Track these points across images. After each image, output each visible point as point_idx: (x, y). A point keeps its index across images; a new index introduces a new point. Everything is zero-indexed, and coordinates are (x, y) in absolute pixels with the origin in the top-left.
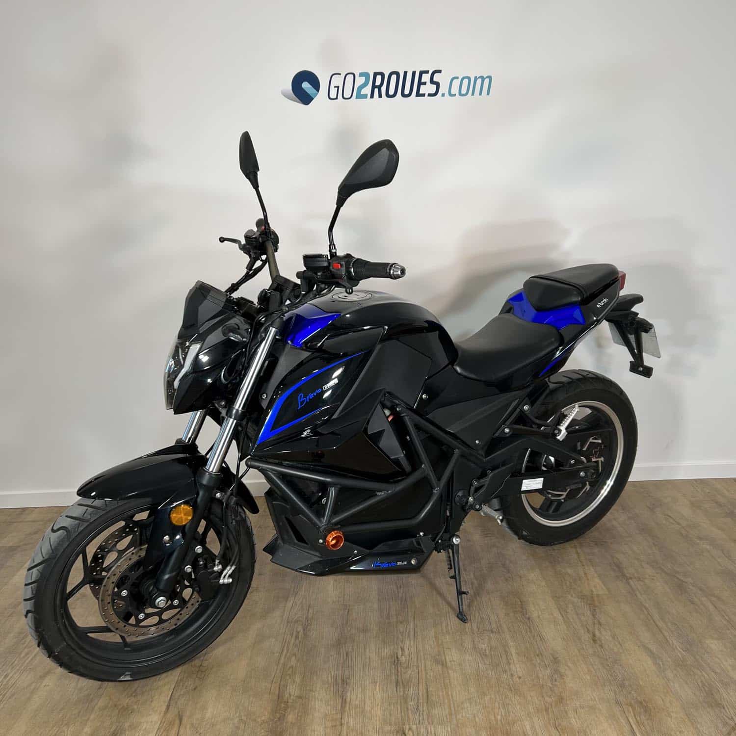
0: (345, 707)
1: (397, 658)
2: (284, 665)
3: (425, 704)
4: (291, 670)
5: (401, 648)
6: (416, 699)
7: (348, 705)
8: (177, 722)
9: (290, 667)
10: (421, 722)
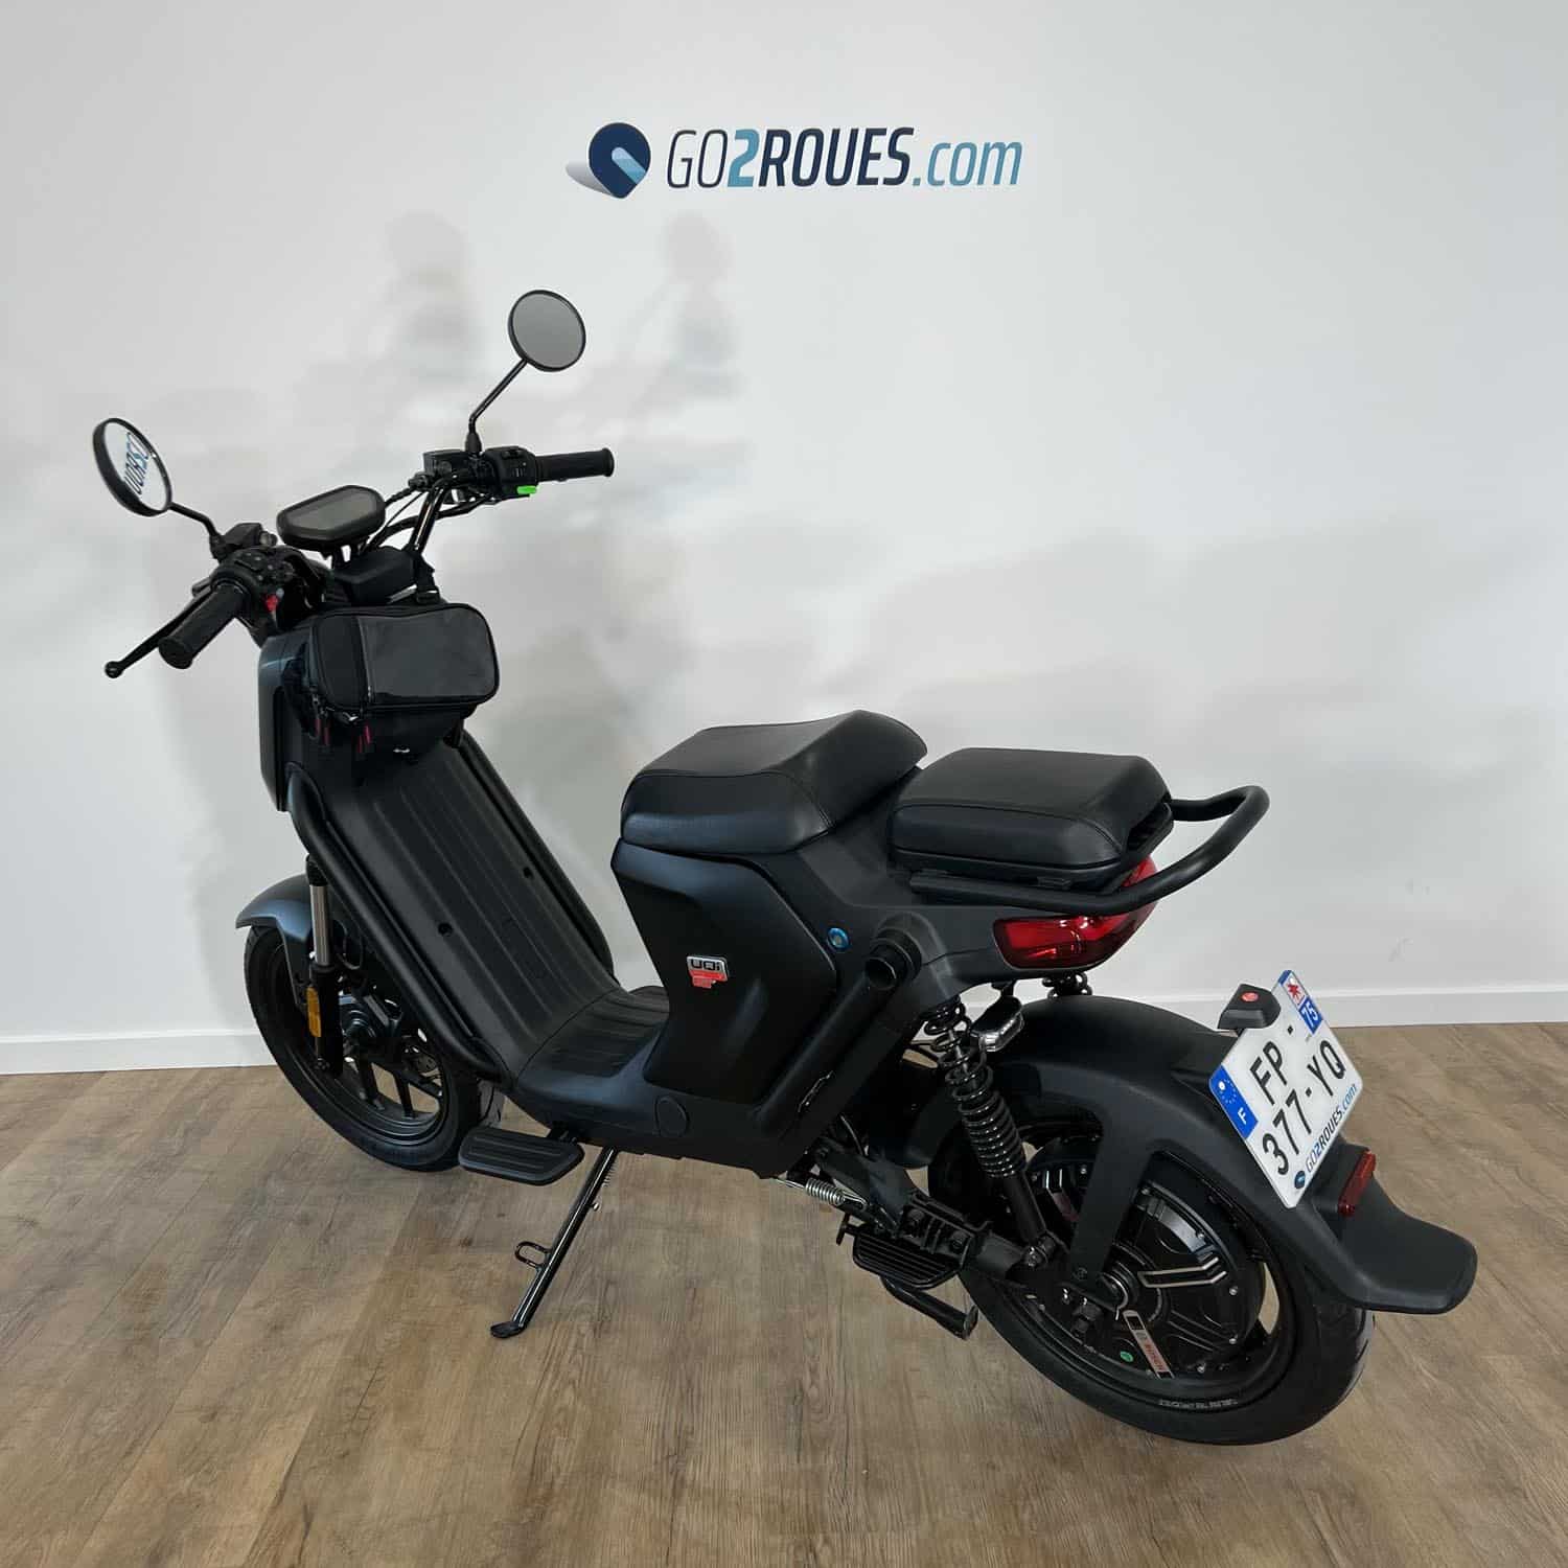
0: (679, 1497)
1: (801, 1390)
2: (547, 1404)
3: (861, 1489)
4: (562, 1414)
5: (811, 1370)
7: (687, 1490)
8: (301, 1526)
9: (560, 1410)
10: (851, 1525)
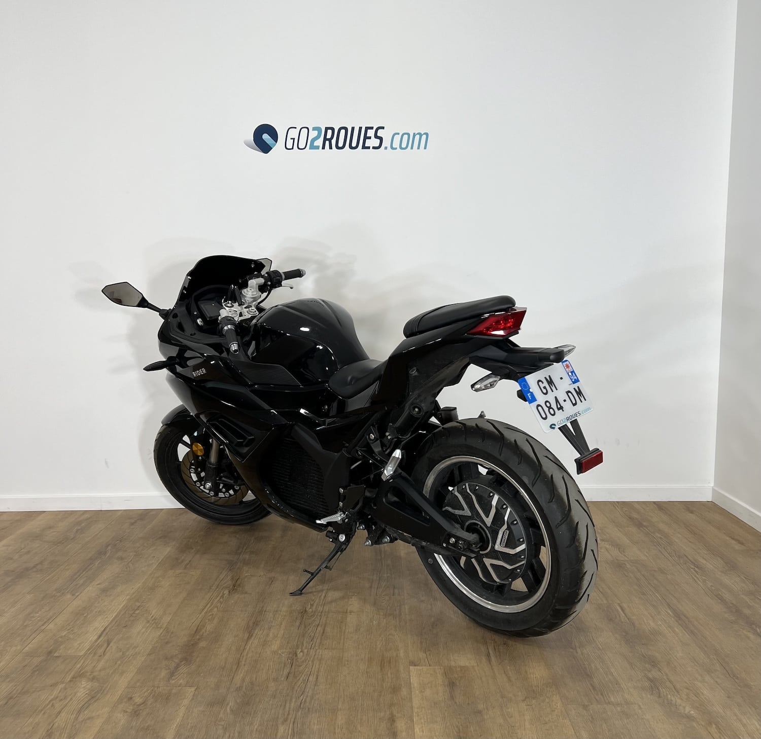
0: (250, 638)
2: (206, 613)
3: (319, 638)
4: (211, 617)
5: (311, 604)
6: (313, 634)
7: (253, 637)
8: (106, 645)
9: (211, 615)
10: (312, 648)
